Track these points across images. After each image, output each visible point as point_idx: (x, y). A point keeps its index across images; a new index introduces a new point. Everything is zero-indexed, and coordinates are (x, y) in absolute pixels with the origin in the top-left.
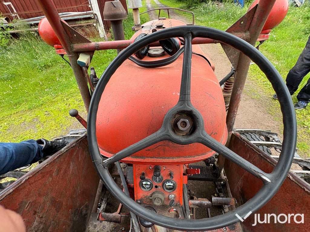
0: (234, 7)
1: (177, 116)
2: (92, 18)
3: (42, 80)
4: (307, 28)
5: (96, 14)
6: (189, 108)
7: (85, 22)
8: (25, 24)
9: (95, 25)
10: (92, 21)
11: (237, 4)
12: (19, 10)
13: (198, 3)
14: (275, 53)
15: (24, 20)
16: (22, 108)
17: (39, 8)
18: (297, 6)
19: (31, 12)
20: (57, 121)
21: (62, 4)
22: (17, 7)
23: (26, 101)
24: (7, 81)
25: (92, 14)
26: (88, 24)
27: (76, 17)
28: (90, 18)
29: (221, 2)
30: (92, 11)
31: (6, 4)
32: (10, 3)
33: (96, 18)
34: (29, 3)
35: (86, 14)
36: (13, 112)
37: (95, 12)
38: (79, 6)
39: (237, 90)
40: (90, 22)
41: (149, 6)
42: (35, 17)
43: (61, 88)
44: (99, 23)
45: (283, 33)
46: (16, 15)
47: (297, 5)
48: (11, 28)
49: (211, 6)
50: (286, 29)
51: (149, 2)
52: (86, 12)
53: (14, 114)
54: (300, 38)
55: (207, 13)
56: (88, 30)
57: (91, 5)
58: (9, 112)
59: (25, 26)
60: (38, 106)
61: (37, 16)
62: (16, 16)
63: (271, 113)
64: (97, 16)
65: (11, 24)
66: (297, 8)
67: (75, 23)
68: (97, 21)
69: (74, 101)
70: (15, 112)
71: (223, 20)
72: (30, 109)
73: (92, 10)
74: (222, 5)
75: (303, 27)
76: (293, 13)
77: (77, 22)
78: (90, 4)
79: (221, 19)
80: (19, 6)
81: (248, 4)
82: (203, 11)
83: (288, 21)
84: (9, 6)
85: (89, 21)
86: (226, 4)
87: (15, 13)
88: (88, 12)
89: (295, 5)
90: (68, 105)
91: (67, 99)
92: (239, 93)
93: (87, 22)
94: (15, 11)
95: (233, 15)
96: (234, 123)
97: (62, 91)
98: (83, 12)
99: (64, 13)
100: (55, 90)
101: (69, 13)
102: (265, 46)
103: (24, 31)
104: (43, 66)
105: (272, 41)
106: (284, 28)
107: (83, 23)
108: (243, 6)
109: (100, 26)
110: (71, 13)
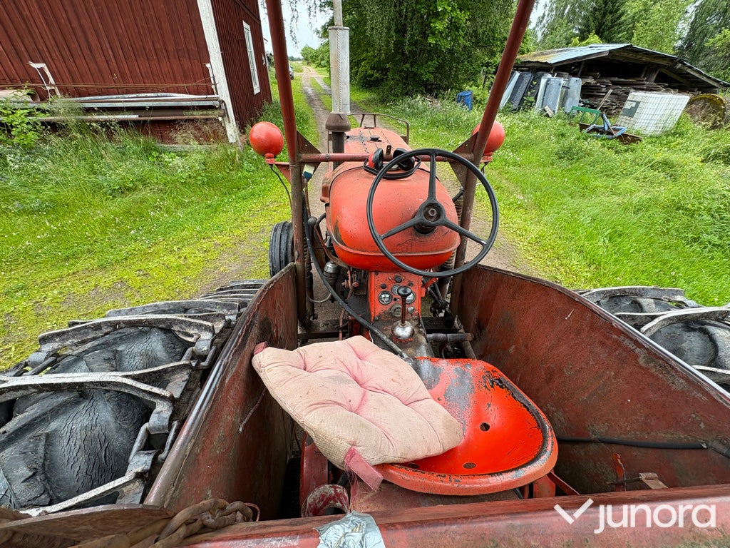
0: (457, 109)
1: (427, 209)
2: (217, 107)
3: (117, 215)
4: (561, 150)
5: (223, 101)
6: (435, 202)
7: (201, 113)
8: (74, 107)
9: (220, 119)
10: (216, 112)
11: (461, 104)
12: (61, 81)
13: (398, 96)
14: (519, 184)
15: (71, 99)
16: (82, 265)
17: (106, 81)
18: (547, 116)
19: (86, 86)
20: (167, 285)
21: (156, 78)
22: (57, 74)
23: (89, 251)
24: (39, 214)
25: (216, 100)
26: (207, 117)
27: (184, 104)
28: (212, 108)
29: (436, 98)
30: (216, 96)
31: (35, 66)
32: (43, 65)
33: (223, 107)
34: (87, 69)
35: (206, 100)
36: (65, 272)
37: (221, 98)
38: (191, 85)
39: (467, 210)
40: (211, 114)
41: (310, 91)
42: (96, 95)
43: (162, 229)
44: (228, 117)
45: (530, 154)
46: (53, 88)
47: (547, 114)
48: (44, 112)
49: (421, 103)
50: (534, 149)
51: (308, 83)
52: (205, 96)
53: (68, 275)
54: (552, 164)
55: (414, 114)
56: (206, 128)
57: (215, 84)
58: (55, 273)
59: (72, 111)
60: (117, 262)
61: (100, 95)
62: (54, 90)
63: (515, 265)
64: (225, 105)
65: (44, 106)
66: (548, 119)
67: (180, 113)
68: (225, 114)
69: (193, 252)
70: (71, 272)
71: (441, 128)
72: (102, 267)
73: (217, 94)
74: (438, 104)
75: (557, 147)
76: (543, 126)
77: (184, 113)
78: (213, 82)
79: (437, 127)
80: (62, 73)
81: (479, 106)
82: (407, 109)
83: (537, 137)
84: (41, 70)
85: (210, 112)
86: (445, 102)
87: (51, 85)
88: (208, 96)
89: (545, 114)
90: (183, 258)
91: (178, 249)
92: (468, 212)
93: (205, 112)
94: (52, 81)
95: (456, 122)
96: (465, 250)
97: (164, 234)
98: (199, 95)
99: (159, 94)
100: (150, 232)
101: (171, 94)
102: (506, 173)
103: (72, 119)
104: (117, 188)
105: (515, 165)
106: (531, 148)
107: (198, 115)
108: (471, 109)
109: (229, 122)
110: (174, 94)
